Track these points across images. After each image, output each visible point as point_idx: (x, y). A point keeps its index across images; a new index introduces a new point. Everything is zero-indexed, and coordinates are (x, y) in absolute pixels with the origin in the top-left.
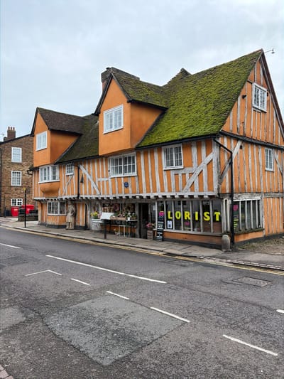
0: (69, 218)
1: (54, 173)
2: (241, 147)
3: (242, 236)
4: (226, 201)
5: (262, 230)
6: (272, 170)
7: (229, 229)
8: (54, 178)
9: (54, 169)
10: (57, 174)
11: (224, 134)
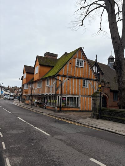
0: (30, 102)
1: (27, 86)
2: (68, 79)
3: (66, 108)
4: (59, 97)
5: (79, 108)
6: (87, 87)
7: (59, 106)
8: (27, 88)
9: (27, 85)
10: (28, 87)
11: (59, 76)
